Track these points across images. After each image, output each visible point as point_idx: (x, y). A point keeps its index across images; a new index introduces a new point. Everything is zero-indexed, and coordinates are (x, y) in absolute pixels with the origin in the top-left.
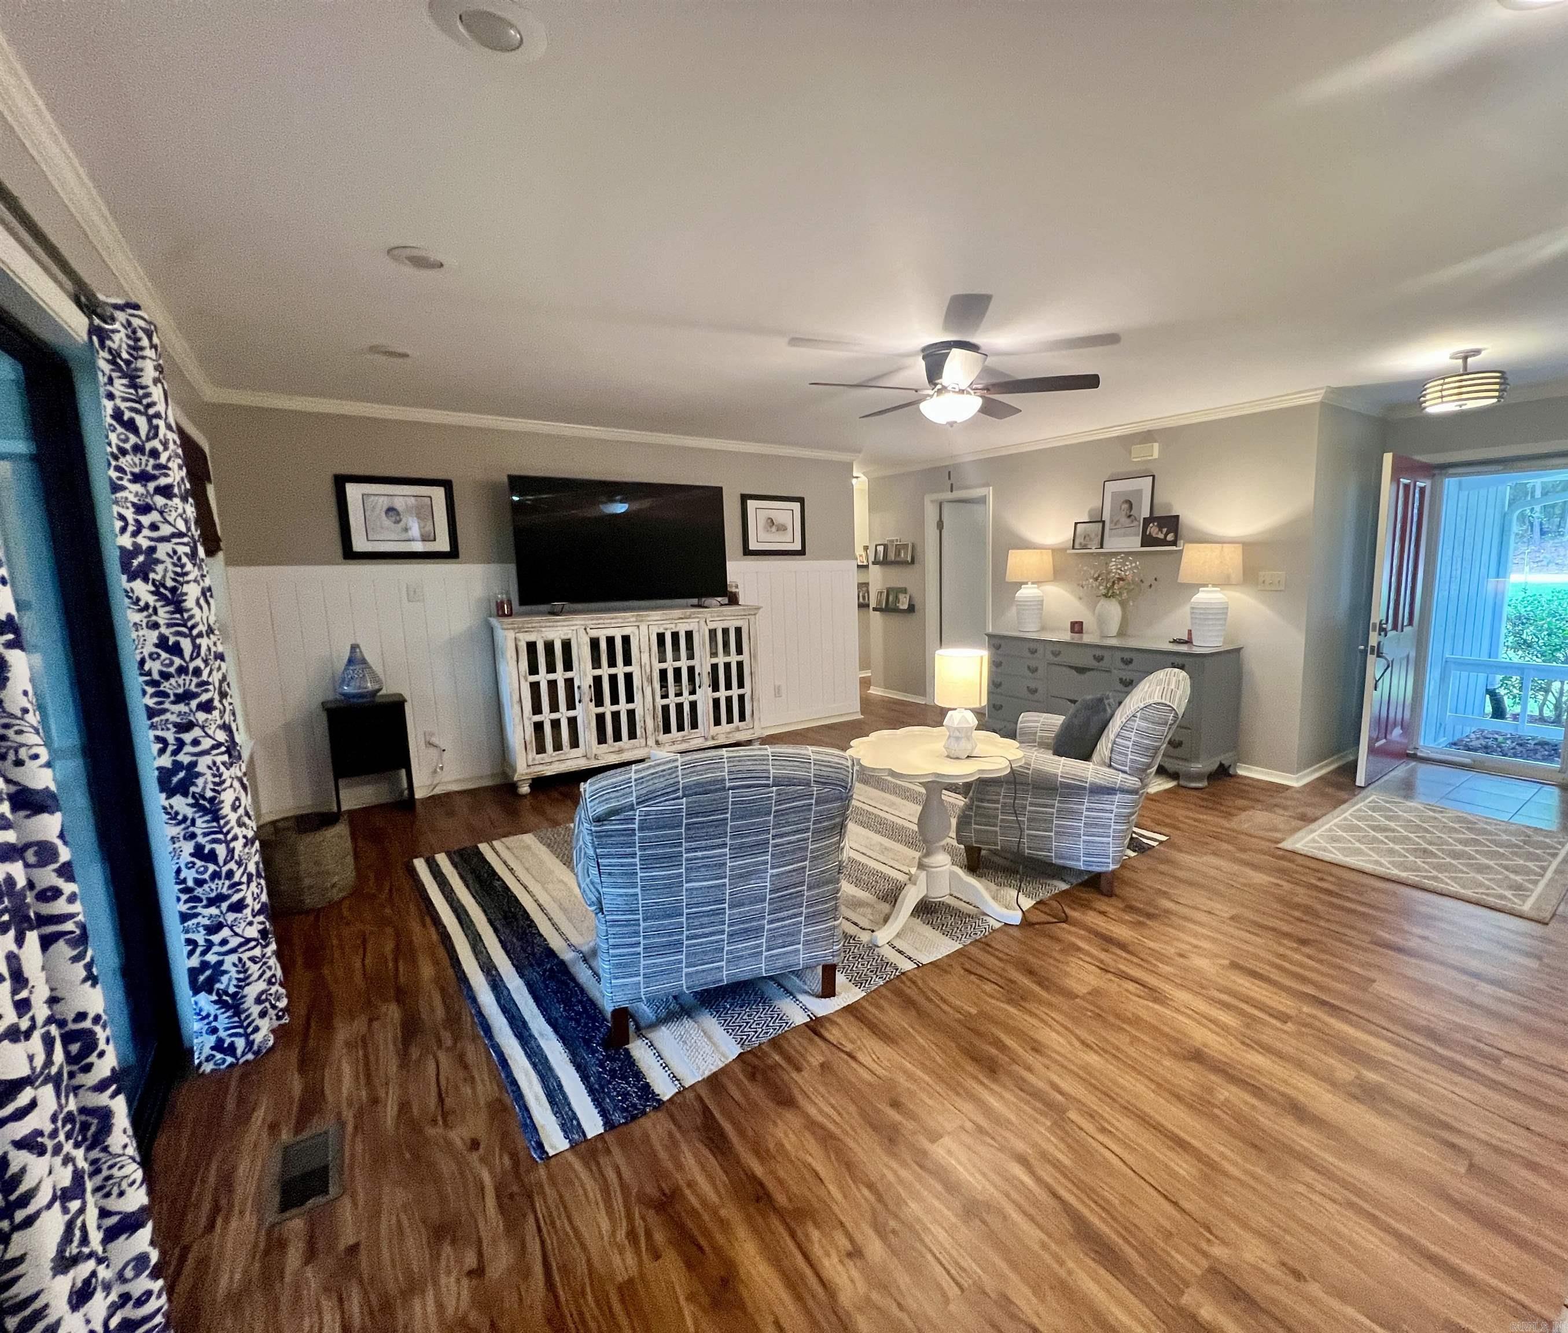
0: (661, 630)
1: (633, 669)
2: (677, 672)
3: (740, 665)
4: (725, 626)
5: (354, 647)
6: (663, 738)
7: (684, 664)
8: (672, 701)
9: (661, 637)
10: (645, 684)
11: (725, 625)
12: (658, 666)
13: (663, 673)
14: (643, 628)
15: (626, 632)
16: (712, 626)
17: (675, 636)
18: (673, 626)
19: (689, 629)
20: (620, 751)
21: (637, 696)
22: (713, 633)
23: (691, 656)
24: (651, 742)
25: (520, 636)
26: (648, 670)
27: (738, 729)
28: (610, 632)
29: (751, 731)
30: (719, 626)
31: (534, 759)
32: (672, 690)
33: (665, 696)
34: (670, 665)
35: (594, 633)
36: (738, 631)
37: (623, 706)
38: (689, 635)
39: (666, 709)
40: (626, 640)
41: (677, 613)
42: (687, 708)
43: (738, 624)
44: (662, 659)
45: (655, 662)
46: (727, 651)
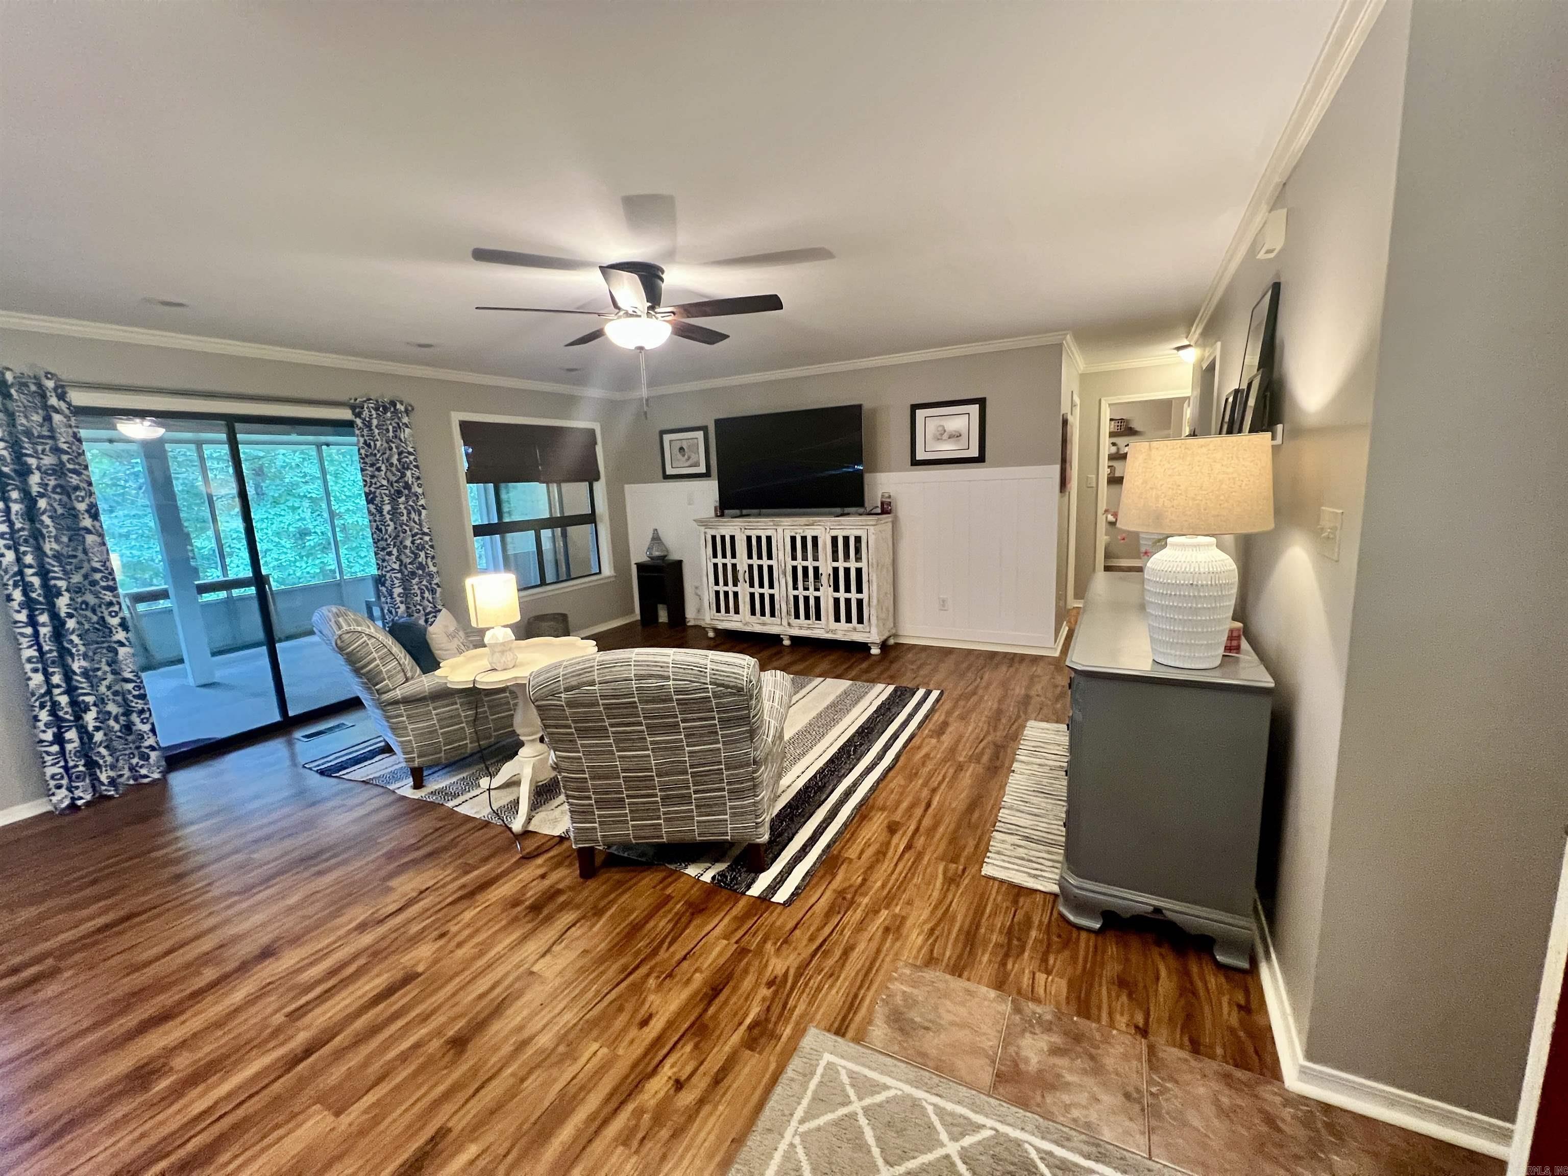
0: (793, 534)
1: (774, 562)
2: (805, 569)
3: (859, 571)
5: (655, 530)
6: (793, 621)
7: (810, 564)
8: (801, 593)
9: (793, 539)
10: (781, 576)
11: (846, 533)
12: (791, 563)
13: (795, 569)
14: (780, 530)
15: (769, 533)
16: (834, 533)
17: (804, 539)
18: (801, 531)
19: (815, 534)
20: (764, 624)
21: (776, 584)
22: (834, 540)
23: (816, 559)
24: (785, 623)
26: (783, 565)
27: (855, 630)
28: (759, 532)
29: (868, 635)
30: (840, 534)
31: (714, 615)
32: (800, 584)
33: (795, 588)
34: (800, 563)
35: (749, 532)
36: (858, 539)
37: (766, 591)
38: (815, 539)
39: (796, 598)
40: (769, 539)
41: (803, 520)
42: (812, 602)
43: (858, 533)
44: (794, 558)
45: (789, 558)
46: (847, 557)
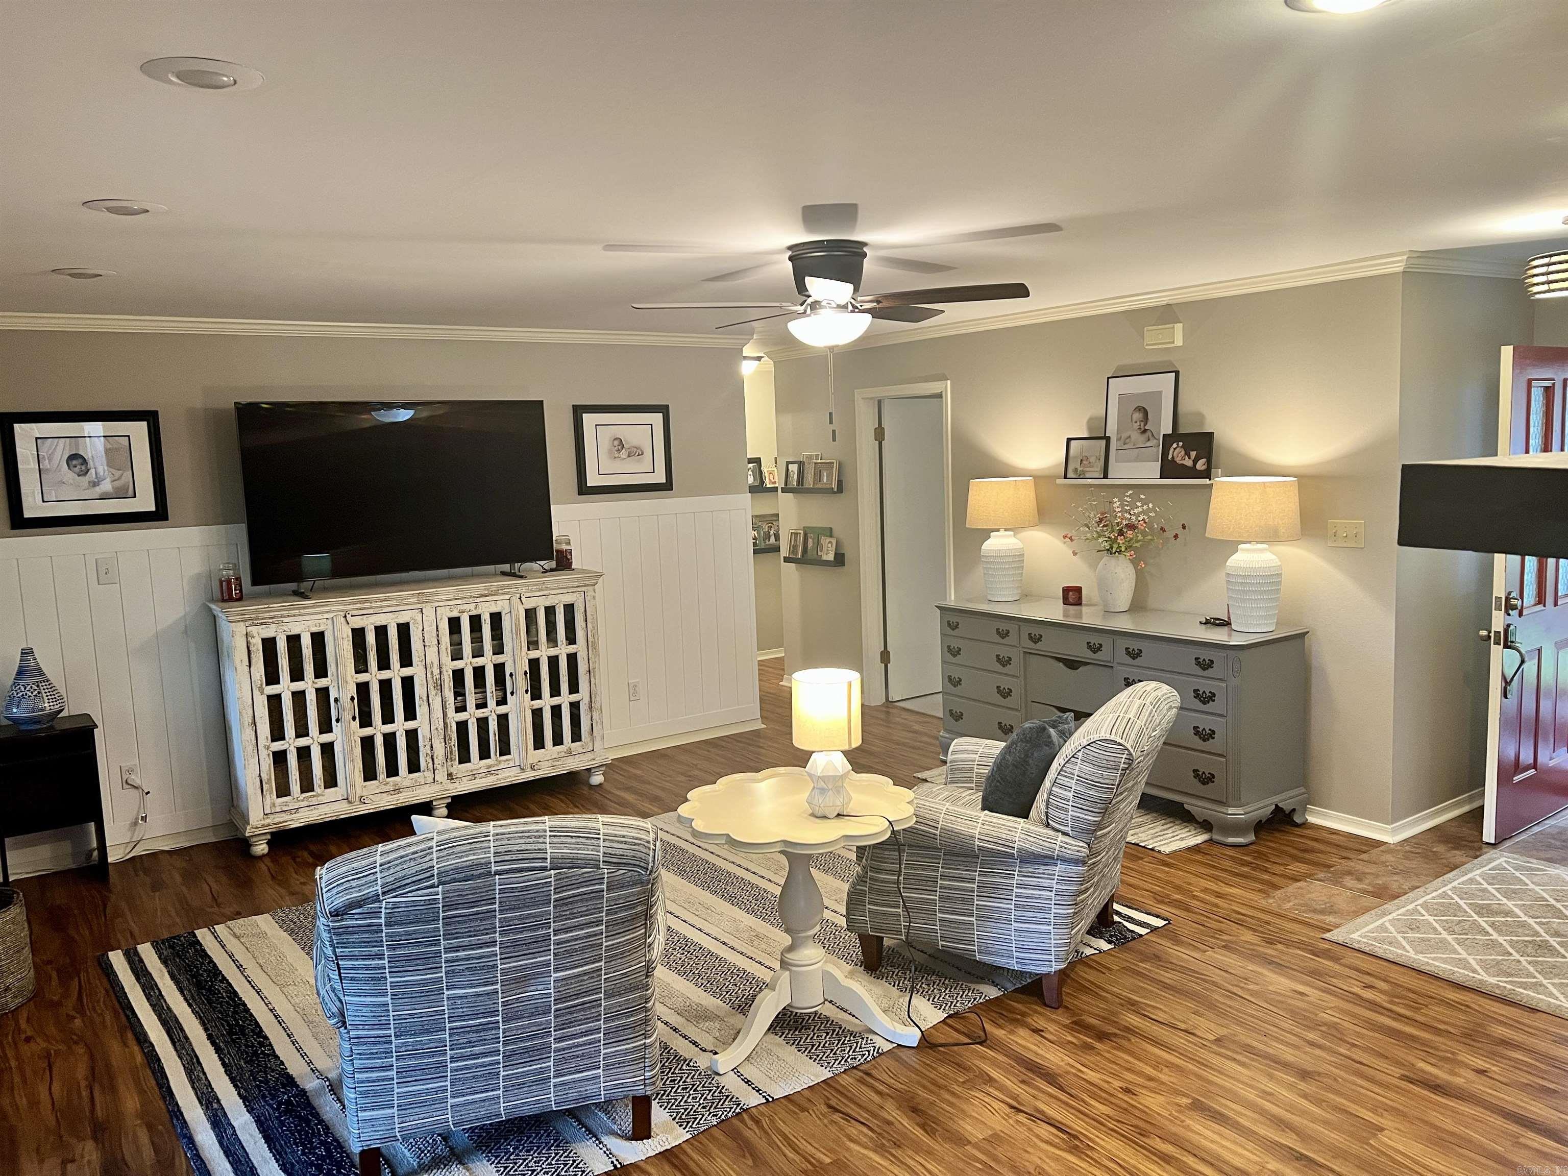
0: (455, 614)
1: (416, 671)
2: (479, 673)
3: (572, 659)
4: (548, 604)
5: (27, 653)
6: (459, 769)
7: (488, 661)
8: (471, 715)
9: (455, 624)
10: (432, 692)
11: (549, 601)
12: (450, 665)
13: (458, 675)
14: (429, 611)
15: (403, 618)
16: (529, 604)
17: (475, 621)
18: (472, 606)
19: (495, 609)
20: (398, 790)
21: (421, 710)
22: (530, 614)
23: (499, 649)
24: (441, 776)
25: (253, 630)
26: (436, 671)
27: (570, 753)
28: (381, 620)
29: (590, 756)
30: (540, 604)
31: (274, 805)
32: (471, 700)
33: (461, 709)
34: (468, 663)
35: (357, 623)
36: (569, 609)
37: (400, 726)
38: (496, 618)
39: (462, 727)
40: (404, 630)
41: (478, 587)
42: (493, 726)
43: (568, 599)
44: (457, 655)
45: (446, 659)
46: (552, 639)
